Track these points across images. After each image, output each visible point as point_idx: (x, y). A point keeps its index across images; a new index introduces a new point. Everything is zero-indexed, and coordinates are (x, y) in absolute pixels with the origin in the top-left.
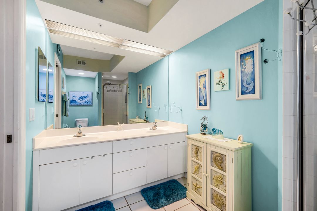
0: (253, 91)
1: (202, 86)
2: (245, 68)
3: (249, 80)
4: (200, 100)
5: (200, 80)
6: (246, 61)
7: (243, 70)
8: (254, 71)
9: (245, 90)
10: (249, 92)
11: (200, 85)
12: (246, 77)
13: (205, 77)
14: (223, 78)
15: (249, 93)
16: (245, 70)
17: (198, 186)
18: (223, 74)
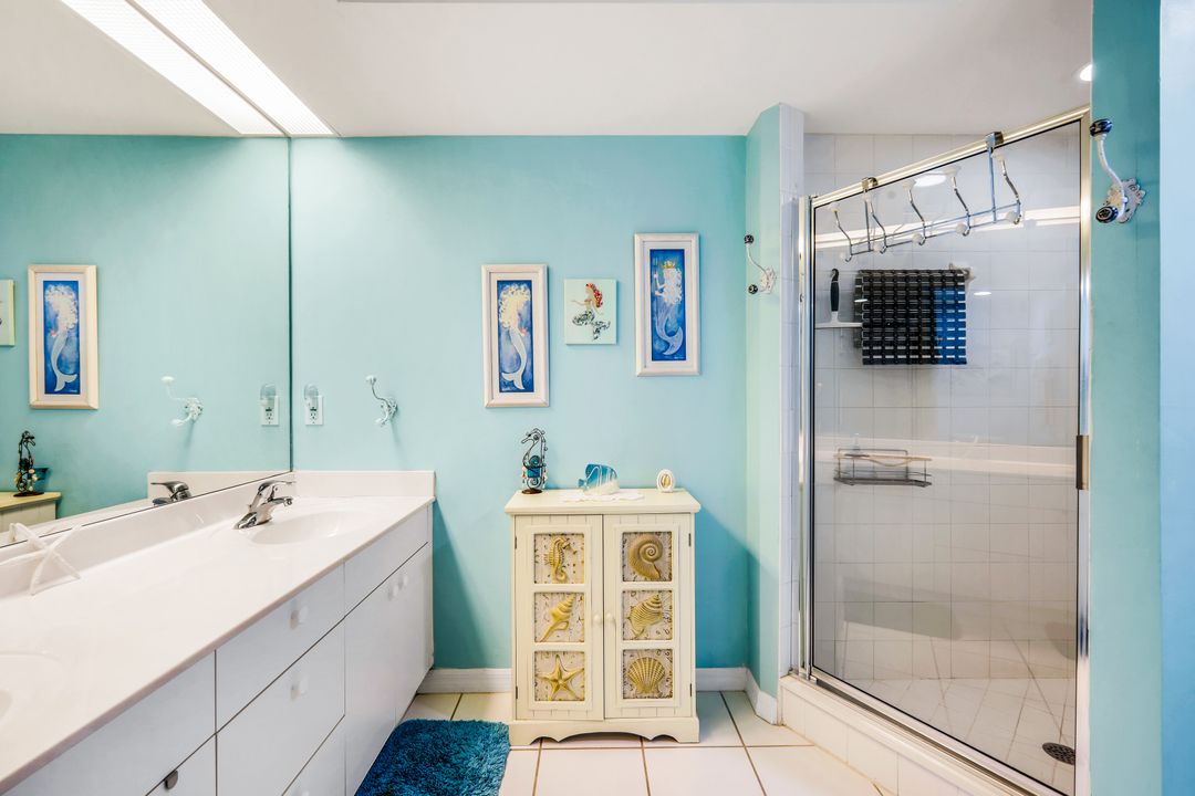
0: (681, 354)
1: (511, 320)
2: (662, 291)
3: (673, 325)
4: (501, 371)
5: (502, 295)
6: (665, 271)
7: (657, 293)
8: (683, 301)
9: (663, 349)
10: (673, 355)
11: (503, 315)
12: (663, 314)
13: (528, 291)
14: (598, 306)
15: (671, 358)
16: (663, 295)
17: (566, 675)
18: (598, 295)
